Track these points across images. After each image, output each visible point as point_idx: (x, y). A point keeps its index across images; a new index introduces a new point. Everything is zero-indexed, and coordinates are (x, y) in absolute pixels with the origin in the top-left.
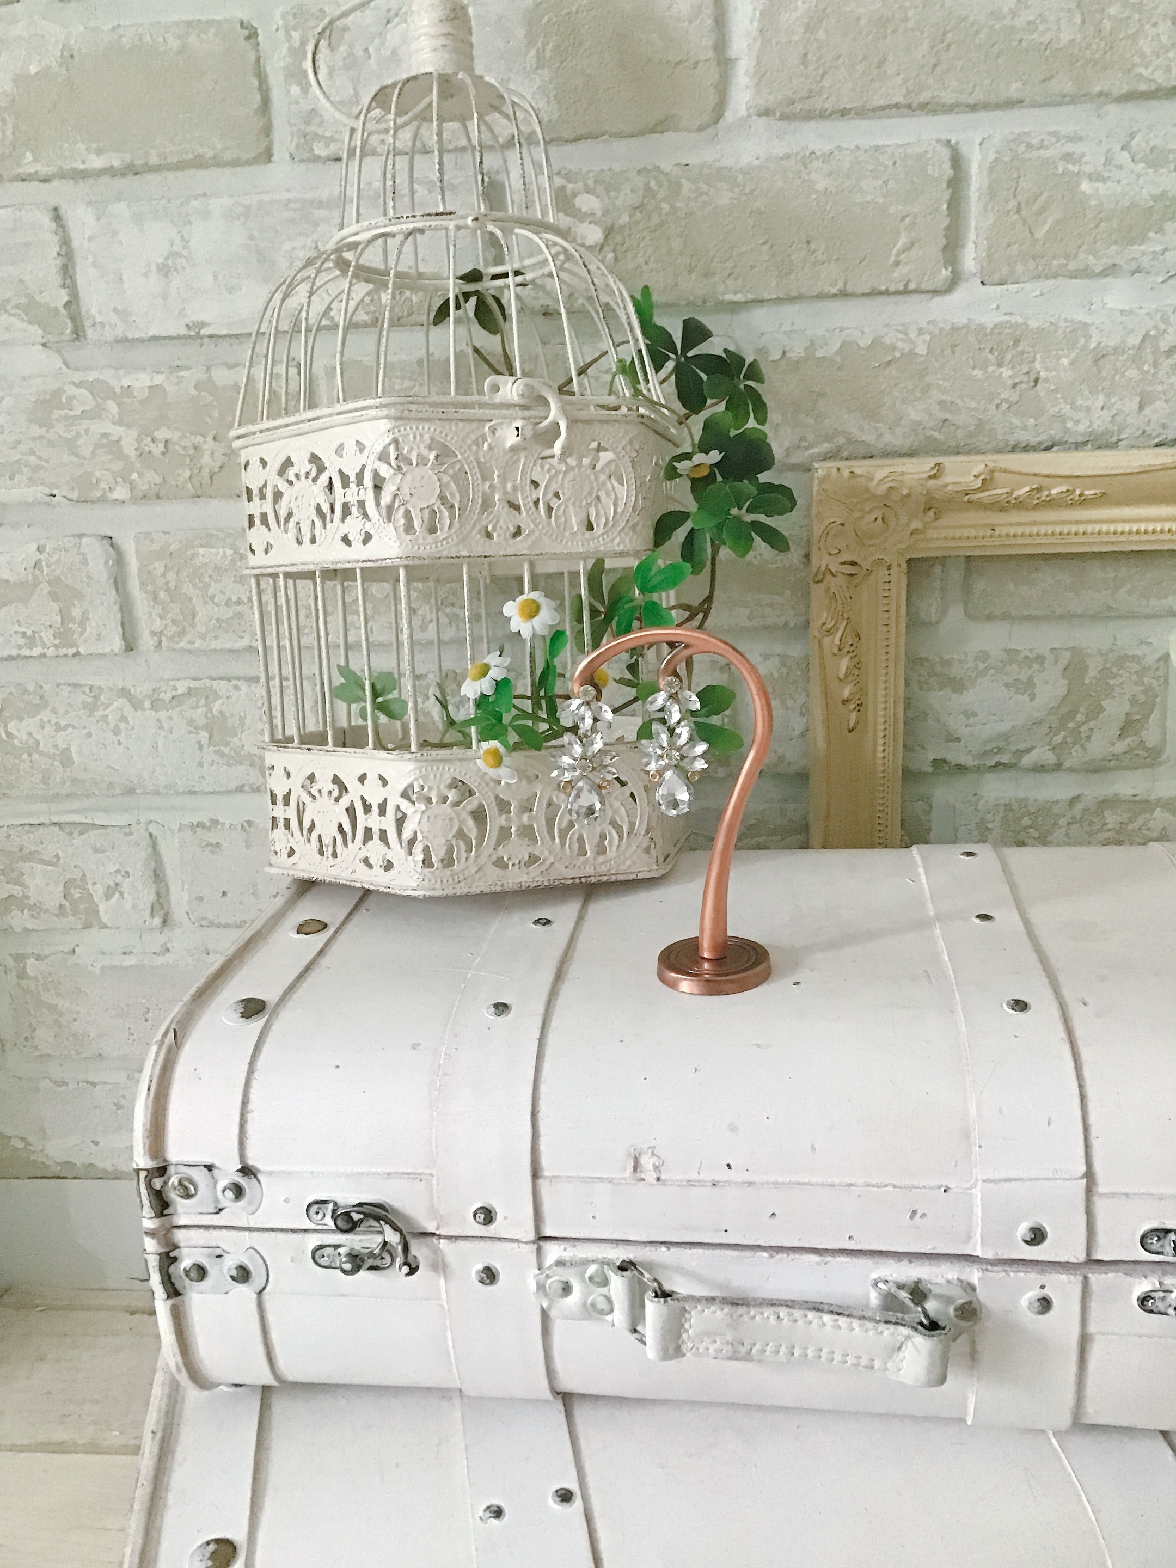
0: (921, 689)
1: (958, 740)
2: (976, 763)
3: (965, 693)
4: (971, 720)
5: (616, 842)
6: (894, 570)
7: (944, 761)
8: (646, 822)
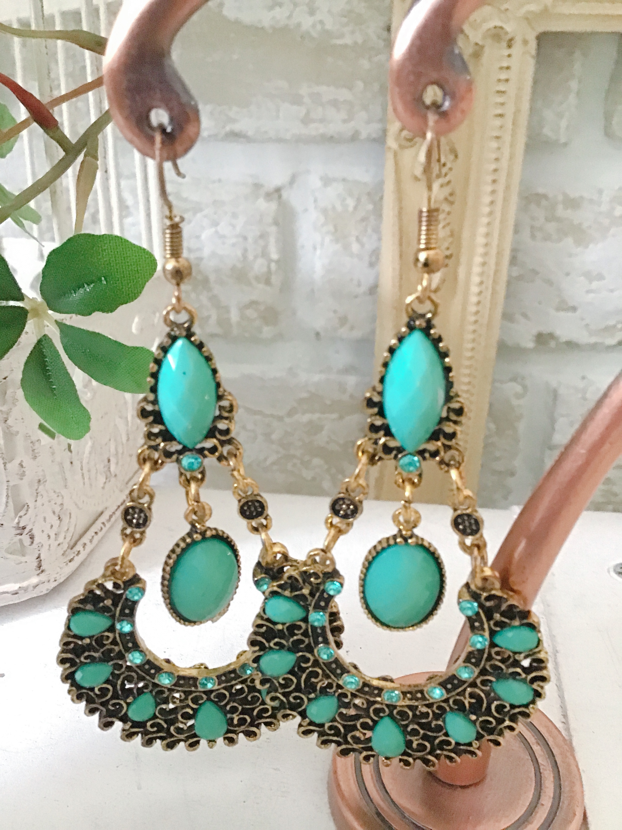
0: (533, 237)
1: (574, 309)
2: (593, 340)
3: (591, 246)
4: (595, 285)
6: (517, 49)
7: (551, 336)
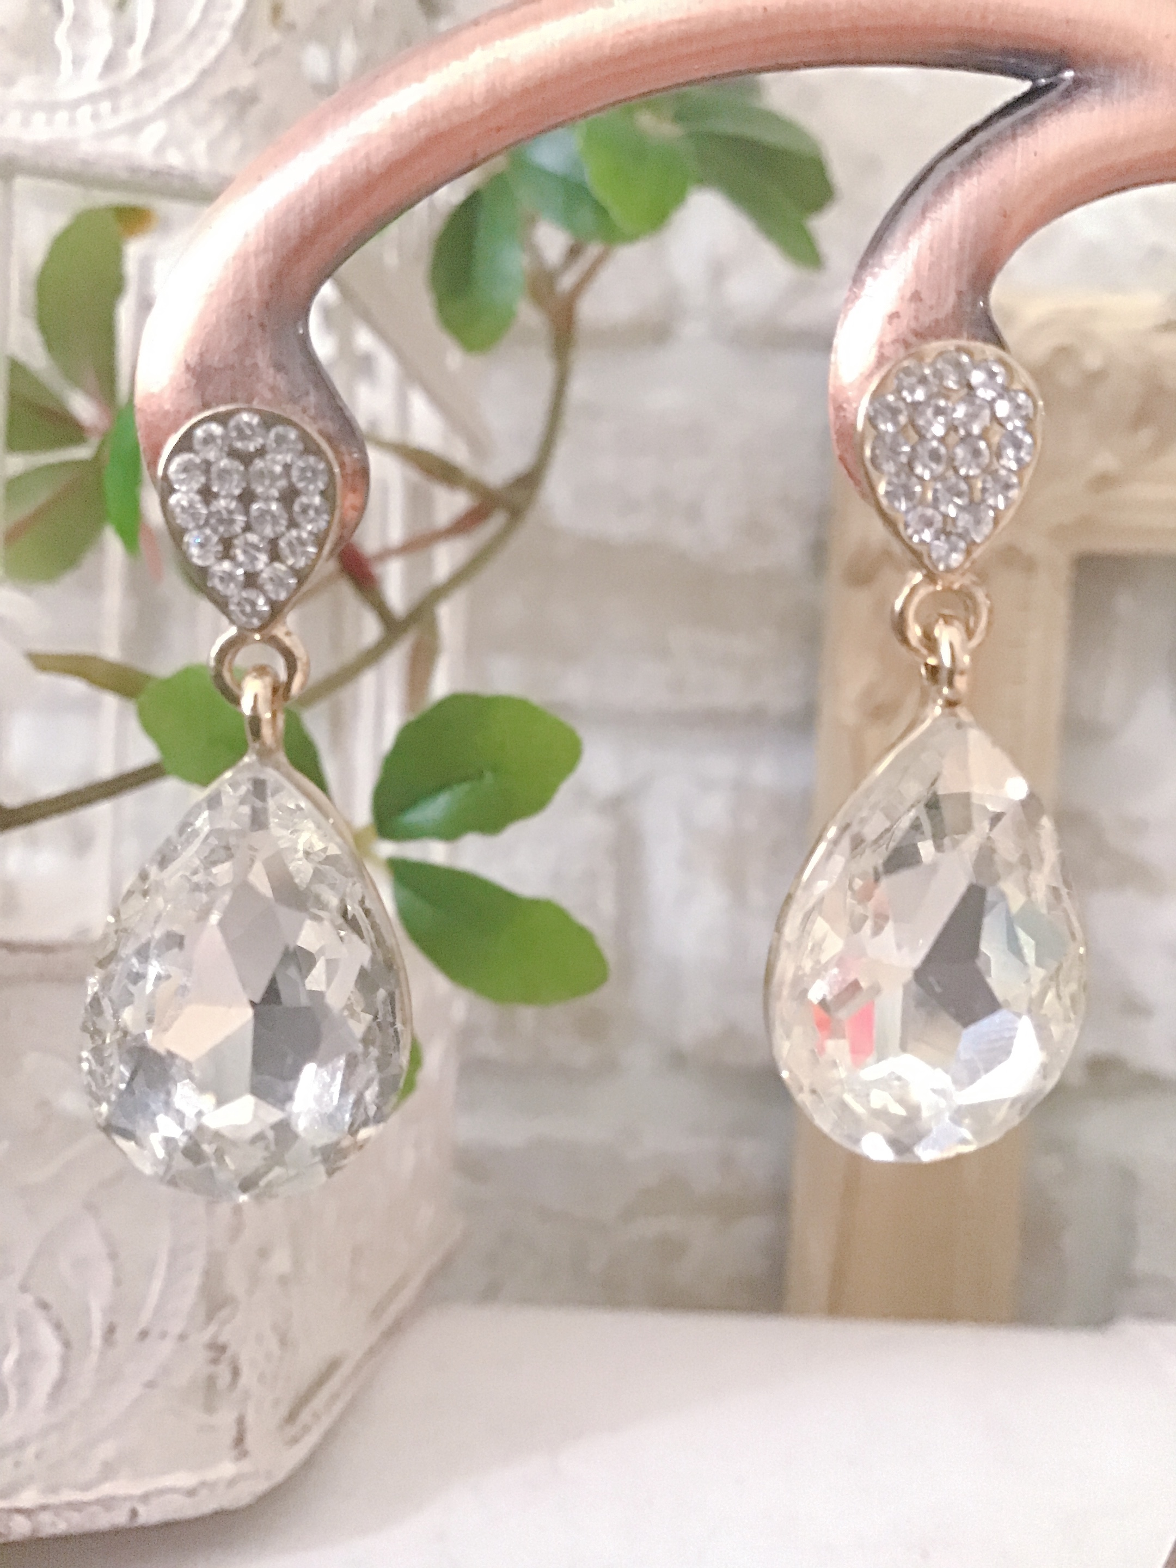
5: (49, 1372)
6: (1041, 578)
7: (1116, 1063)
8: (194, 1280)
